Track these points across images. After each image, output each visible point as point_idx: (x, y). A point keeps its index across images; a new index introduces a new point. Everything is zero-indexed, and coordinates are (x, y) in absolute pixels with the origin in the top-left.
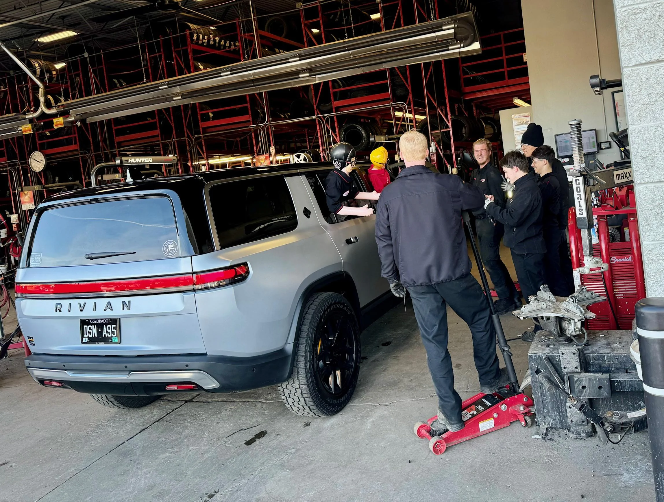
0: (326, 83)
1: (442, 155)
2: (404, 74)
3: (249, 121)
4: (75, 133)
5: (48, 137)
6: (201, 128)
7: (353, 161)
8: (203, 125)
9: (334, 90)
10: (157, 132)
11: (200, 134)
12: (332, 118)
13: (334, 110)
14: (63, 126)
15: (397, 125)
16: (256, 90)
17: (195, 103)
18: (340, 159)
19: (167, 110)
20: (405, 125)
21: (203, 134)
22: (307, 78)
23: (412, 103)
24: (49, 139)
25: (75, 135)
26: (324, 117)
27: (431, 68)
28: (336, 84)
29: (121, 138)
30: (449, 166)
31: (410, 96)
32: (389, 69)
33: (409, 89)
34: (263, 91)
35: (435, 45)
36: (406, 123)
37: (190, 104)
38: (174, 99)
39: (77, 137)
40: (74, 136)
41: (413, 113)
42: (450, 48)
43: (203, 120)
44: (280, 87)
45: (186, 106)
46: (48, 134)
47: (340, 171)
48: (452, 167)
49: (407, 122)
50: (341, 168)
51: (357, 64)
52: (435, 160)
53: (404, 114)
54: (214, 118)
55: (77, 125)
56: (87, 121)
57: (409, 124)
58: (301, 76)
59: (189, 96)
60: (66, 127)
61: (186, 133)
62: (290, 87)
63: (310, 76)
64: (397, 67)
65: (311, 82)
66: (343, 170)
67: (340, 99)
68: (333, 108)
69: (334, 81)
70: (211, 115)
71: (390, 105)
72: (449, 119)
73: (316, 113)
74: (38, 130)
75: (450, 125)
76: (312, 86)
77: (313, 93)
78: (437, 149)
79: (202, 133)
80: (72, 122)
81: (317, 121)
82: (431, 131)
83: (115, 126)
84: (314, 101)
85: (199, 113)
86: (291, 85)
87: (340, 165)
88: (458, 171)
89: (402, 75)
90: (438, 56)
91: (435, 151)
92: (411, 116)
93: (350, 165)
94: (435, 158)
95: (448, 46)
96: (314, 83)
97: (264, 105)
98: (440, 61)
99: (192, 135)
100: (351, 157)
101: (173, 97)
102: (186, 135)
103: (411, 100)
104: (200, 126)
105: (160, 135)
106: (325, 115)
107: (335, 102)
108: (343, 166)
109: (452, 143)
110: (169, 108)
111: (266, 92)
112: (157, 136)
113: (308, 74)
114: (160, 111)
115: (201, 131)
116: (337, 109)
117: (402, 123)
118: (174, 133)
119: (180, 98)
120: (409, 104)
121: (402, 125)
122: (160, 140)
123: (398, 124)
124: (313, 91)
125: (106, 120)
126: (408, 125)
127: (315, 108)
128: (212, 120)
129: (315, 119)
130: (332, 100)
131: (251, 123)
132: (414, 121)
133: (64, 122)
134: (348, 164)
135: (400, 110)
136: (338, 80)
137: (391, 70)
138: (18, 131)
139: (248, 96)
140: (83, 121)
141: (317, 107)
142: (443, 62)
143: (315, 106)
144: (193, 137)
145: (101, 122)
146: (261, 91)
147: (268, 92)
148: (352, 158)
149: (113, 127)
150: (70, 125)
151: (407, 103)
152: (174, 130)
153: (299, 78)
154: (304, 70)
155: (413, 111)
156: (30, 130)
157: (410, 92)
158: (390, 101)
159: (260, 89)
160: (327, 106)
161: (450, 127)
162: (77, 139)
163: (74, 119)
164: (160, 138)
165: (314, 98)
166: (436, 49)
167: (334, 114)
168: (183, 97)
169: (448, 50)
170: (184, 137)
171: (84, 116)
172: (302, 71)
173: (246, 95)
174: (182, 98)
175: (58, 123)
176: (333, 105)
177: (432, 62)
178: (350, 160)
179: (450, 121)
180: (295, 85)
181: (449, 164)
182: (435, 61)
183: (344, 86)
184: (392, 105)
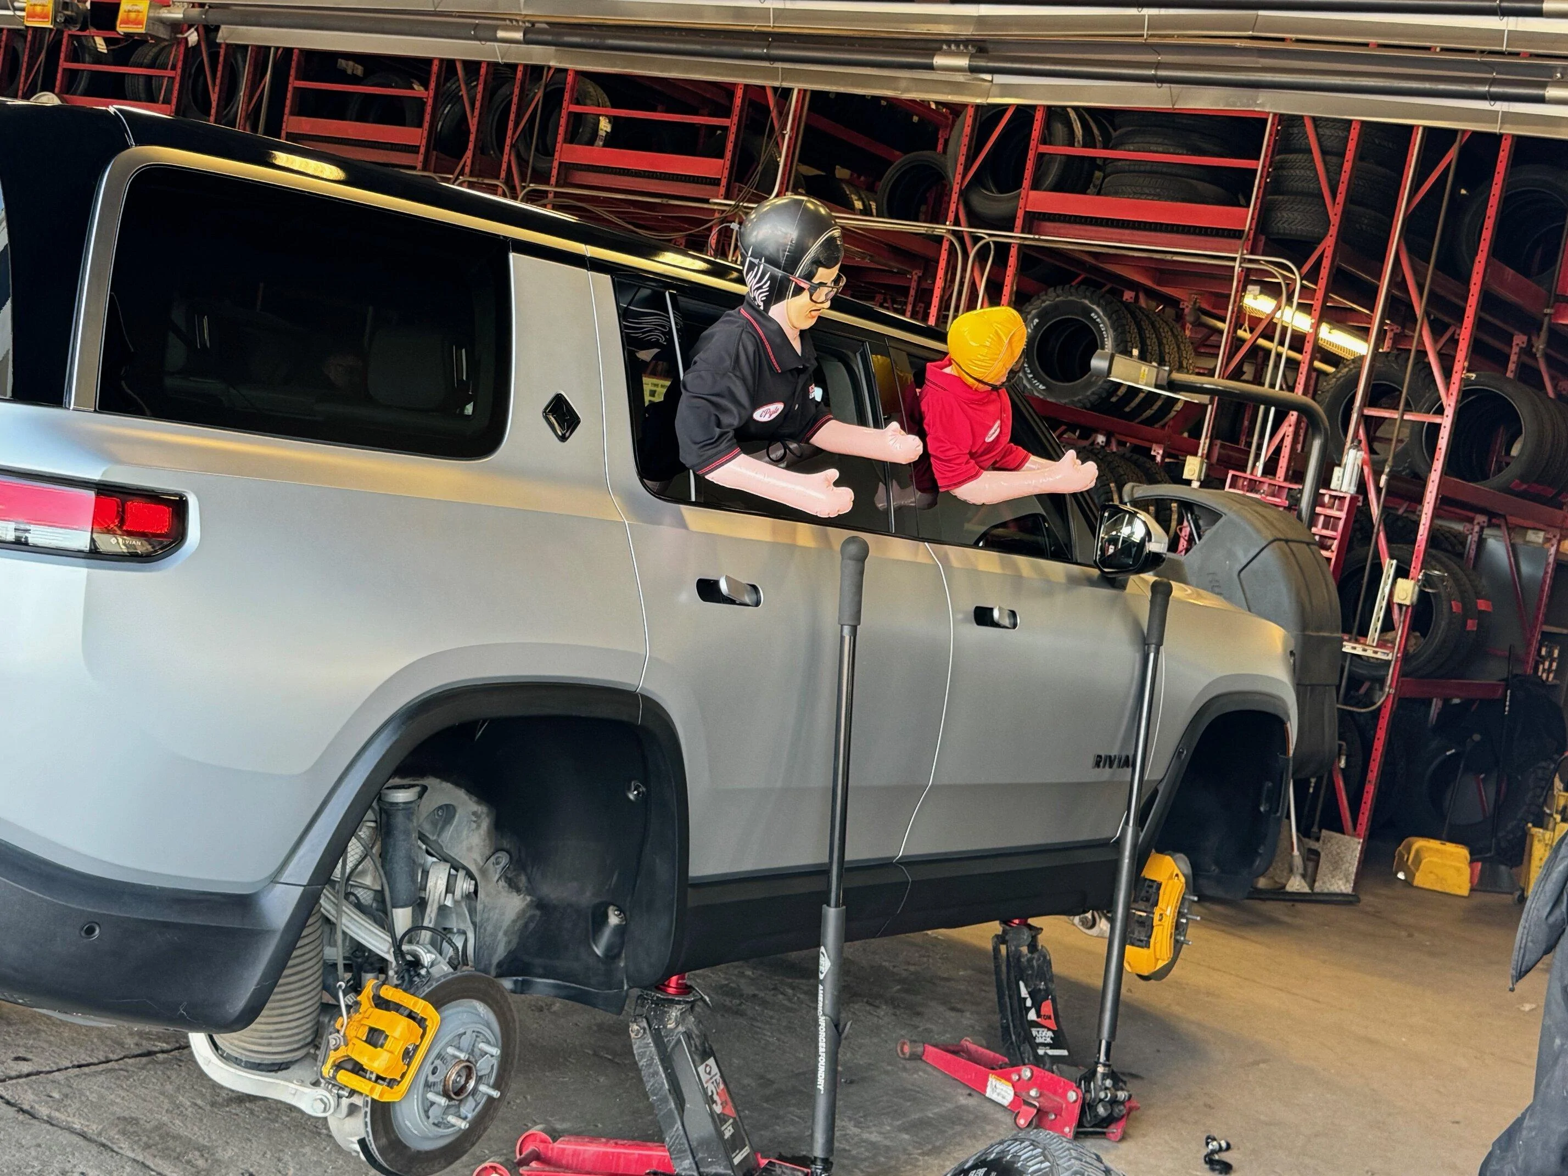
0: (1024, 114)
1: (1375, 511)
2: (1333, 154)
3: (715, 182)
4: (174, 68)
5: (98, 58)
6: (556, 164)
7: (822, 284)
8: (566, 153)
9: (1044, 149)
10: (415, 136)
11: (547, 182)
12: (1002, 249)
13: (1019, 222)
14: (143, 31)
15: (1237, 343)
16: (772, 74)
17: (565, 71)
18: (772, 261)
19: (472, 67)
20: (1268, 352)
21: (557, 185)
22: (960, 78)
23: (1324, 272)
24: (100, 63)
25: (172, 74)
26: (976, 239)
27: (1452, 154)
28: (1059, 128)
29: (305, 125)
30: (1389, 566)
31: (1328, 244)
32: (1282, 119)
33: (1335, 220)
34: (796, 86)
35: (1491, 67)
36: (1272, 346)
37: (549, 68)
38: (501, 34)
39: (178, 79)
40: (170, 76)
41: (1317, 314)
42: (1551, 92)
43: (572, 138)
44: (858, 86)
45: (535, 71)
46: (101, 46)
47: (762, 315)
48: (1402, 572)
49: (1281, 343)
50: (768, 303)
51: (1158, 66)
52: (1341, 523)
53: (1278, 308)
54: (612, 141)
55: (186, 39)
56: (220, 34)
57: (1285, 351)
58: (938, 61)
59: (549, 38)
60: (153, 37)
61: (504, 166)
62: (889, 93)
63: (973, 70)
64: (1314, 119)
65: (972, 95)
66: (776, 312)
67: (1059, 187)
68: (1020, 214)
69: (1055, 114)
70: (605, 126)
71: (1234, 259)
72: (1456, 379)
73: (951, 216)
74: (69, 21)
75: (1450, 404)
76: (971, 112)
77: (965, 141)
78: (1362, 487)
79: (553, 180)
80: (176, 27)
81: (945, 245)
82: (1364, 404)
83: (297, 78)
84: (960, 169)
85: (568, 107)
86: (895, 89)
87: (766, 288)
88: (1423, 595)
89: (1324, 153)
90: (1491, 116)
91: (1353, 490)
92: (1302, 322)
93: (806, 295)
94: (1343, 515)
95: (1543, 85)
96: (978, 101)
97: (784, 136)
98: (1497, 138)
99: (523, 179)
100: (817, 263)
101: (496, 28)
102: (503, 174)
103: (1326, 263)
104: (557, 155)
105: (422, 150)
106: (981, 232)
107: (1033, 194)
108: (778, 292)
109: (1435, 477)
110: (479, 63)
111: (805, 91)
112: (414, 150)
113: (963, 62)
114: (449, 65)
115: (555, 172)
116: (1034, 221)
117: (1261, 342)
118: (469, 154)
119: (519, 35)
120: (1312, 276)
121: (1255, 349)
122: (419, 166)
123: (1243, 341)
124: (967, 130)
125: (277, 48)
126: (1279, 356)
127: (955, 197)
128: (604, 146)
129: (940, 239)
130: (1026, 183)
131: (722, 190)
132: (1308, 347)
133: (149, 18)
134: (799, 291)
135: (1272, 290)
136: (1073, 115)
137: (1289, 123)
138: (15, 9)
139: (739, 93)
140: (209, 31)
141: (964, 194)
142: (1506, 147)
143: (956, 188)
144: (524, 187)
145: (262, 51)
146: (786, 85)
147: (814, 93)
148: (821, 270)
149: (291, 79)
150: (163, 33)
151: (1306, 268)
152: (471, 146)
153: (930, 67)
154: (957, 43)
155: (1317, 304)
156: (45, 16)
157: (1333, 231)
158: (1240, 242)
159: (787, 74)
160: (999, 200)
161: (1449, 411)
162: (177, 86)
163: (181, 16)
164: (421, 157)
165: (962, 159)
166: (1493, 82)
167: (1015, 237)
168: (529, 36)
169: (1541, 100)
170: (497, 178)
171: (213, 17)
172: (948, 43)
173: (734, 85)
174: (526, 42)
175: (133, 15)
176: (1022, 203)
177: (1464, 132)
178: (809, 276)
179: (1455, 388)
180: (907, 90)
181: (1392, 558)
182: (1475, 133)
183: (1089, 142)
184: (1244, 260)
